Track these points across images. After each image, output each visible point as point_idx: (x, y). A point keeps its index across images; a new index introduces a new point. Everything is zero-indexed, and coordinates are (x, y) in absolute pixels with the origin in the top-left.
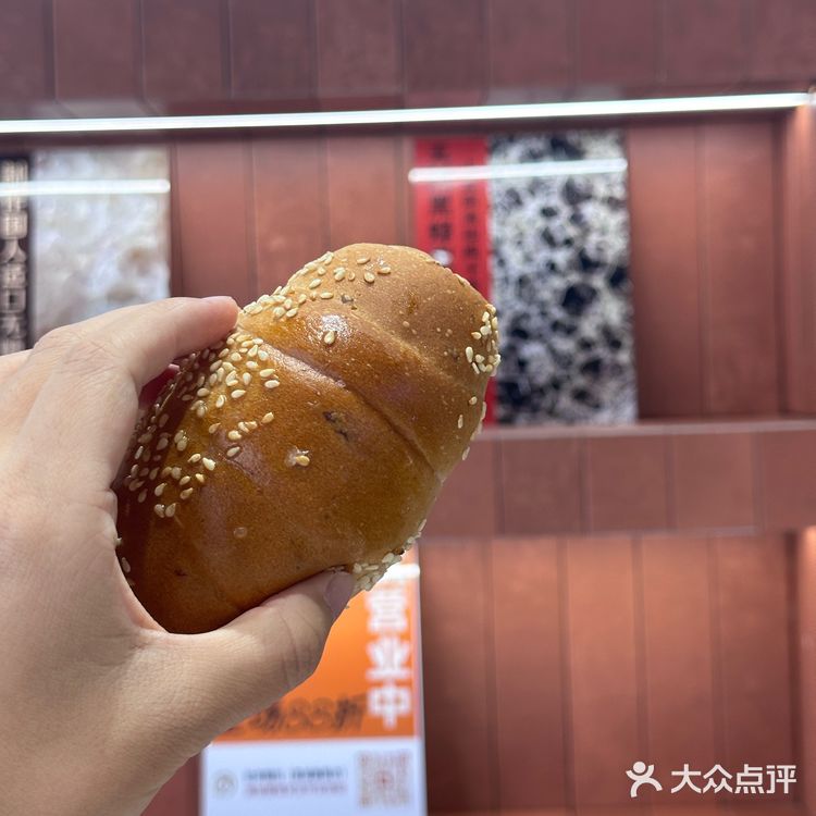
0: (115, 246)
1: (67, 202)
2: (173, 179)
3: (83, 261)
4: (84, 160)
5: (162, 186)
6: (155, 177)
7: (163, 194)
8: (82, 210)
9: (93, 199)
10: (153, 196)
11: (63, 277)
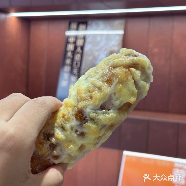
0: (106, 50)
1: (95, 36)
2: (125, 30)
3: (96, 53)
4: (101, 23)
5: (121, 32)
6: (120, 29)
7: (122, 35)
8: (99, 39)
9: (102, 35)
10: (119, 35)
11: (91, 58)
